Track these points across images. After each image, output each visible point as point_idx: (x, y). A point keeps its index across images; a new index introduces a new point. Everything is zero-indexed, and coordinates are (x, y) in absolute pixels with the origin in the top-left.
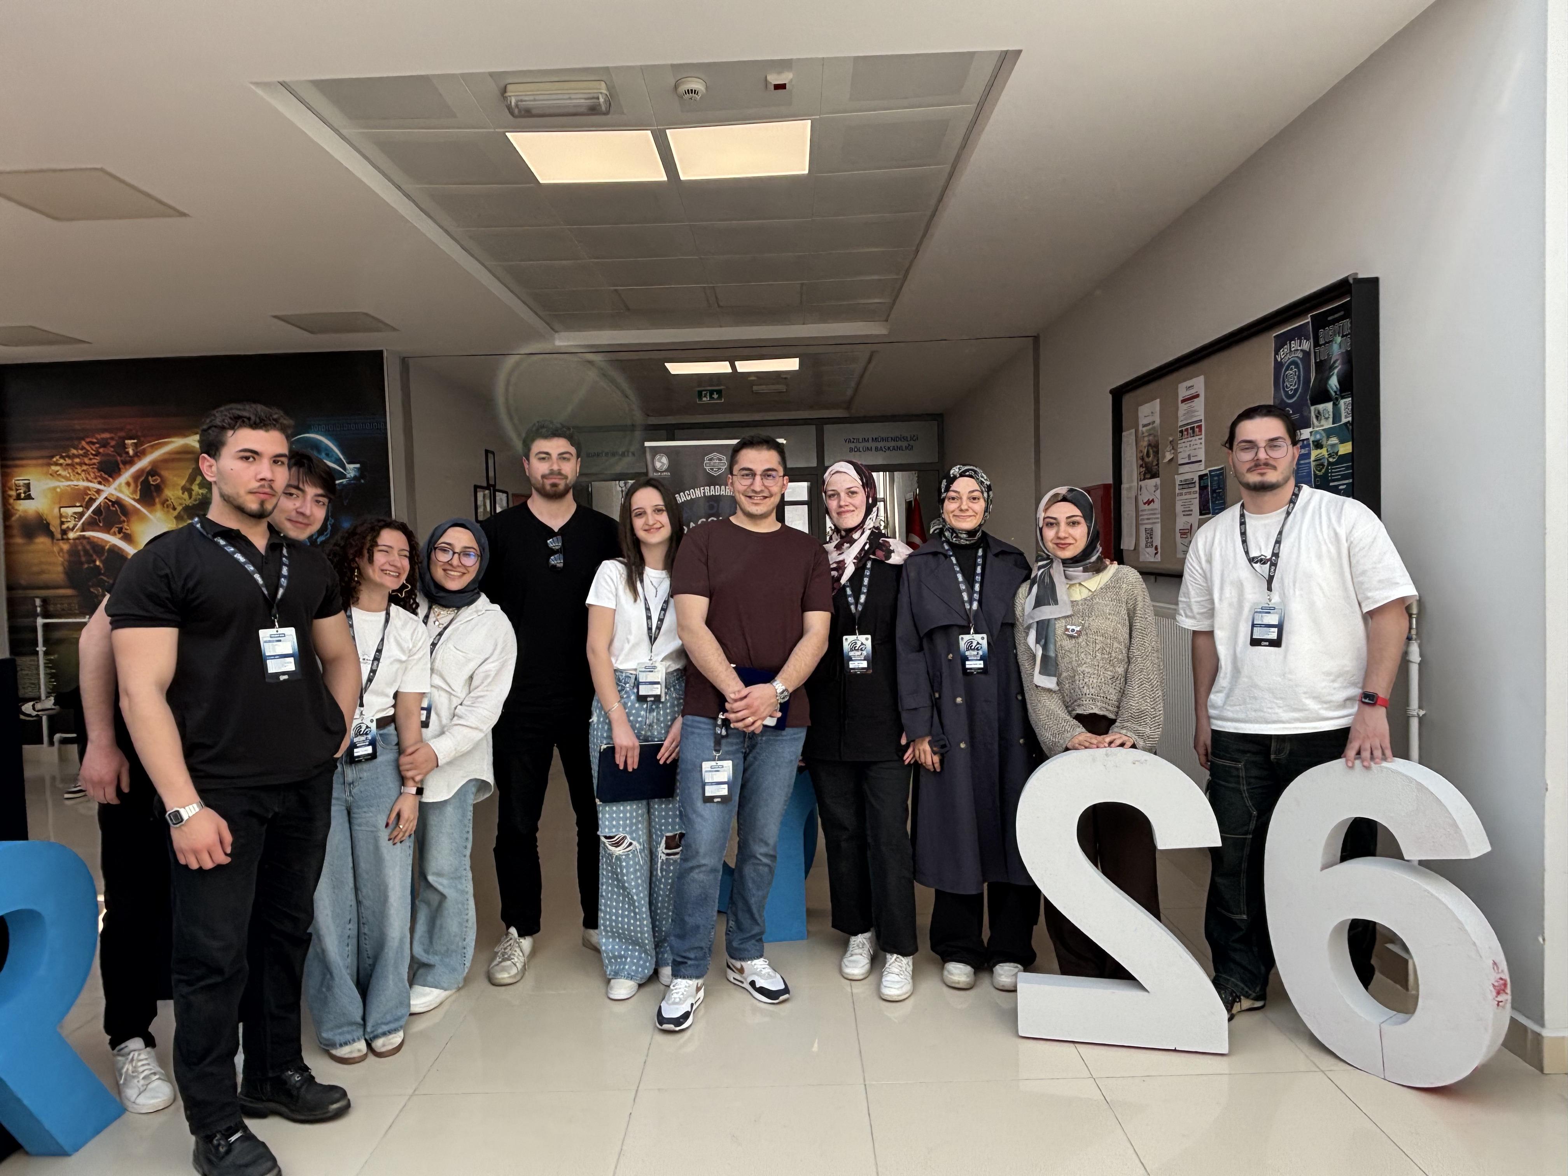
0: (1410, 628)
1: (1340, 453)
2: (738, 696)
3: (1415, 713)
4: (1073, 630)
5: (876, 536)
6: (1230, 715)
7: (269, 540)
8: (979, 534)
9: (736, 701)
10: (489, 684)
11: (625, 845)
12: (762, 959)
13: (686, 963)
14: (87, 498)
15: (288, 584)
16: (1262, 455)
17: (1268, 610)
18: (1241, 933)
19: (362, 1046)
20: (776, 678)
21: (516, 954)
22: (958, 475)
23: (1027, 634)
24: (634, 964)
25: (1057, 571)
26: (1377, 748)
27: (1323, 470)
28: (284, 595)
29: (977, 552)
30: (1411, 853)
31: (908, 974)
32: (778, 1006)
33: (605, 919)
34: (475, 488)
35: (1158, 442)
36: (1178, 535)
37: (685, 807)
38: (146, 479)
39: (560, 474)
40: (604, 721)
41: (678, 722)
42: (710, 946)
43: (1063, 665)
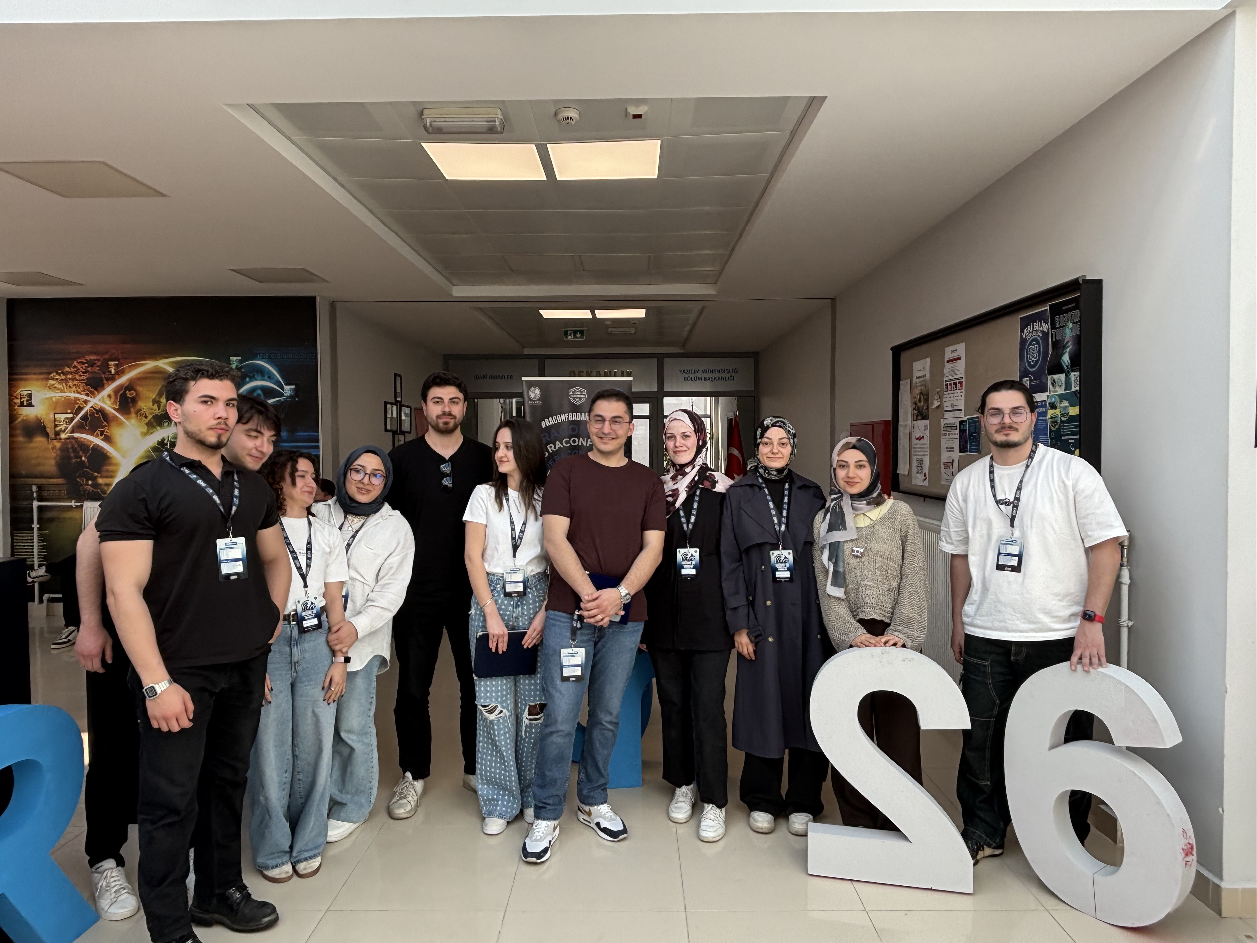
0: (1122, 556)
1: (1070, 414)
2: (590, 598)
3: (1125, 624)
4: (858, 552)
5: (704, 469)
6: (979, 623)
7: (223, 468)
8: (786, 472)
9: (589, 601)
10: (393, 574)
11: (497, 712)
12: (606, 805)
13: (545, 808)
14: (77, 406)
15: (239, 503)
16: (1007, 420)
17: (1011, 542)
18: (985, 796)
19: (288, 868)
20: (621, 584)
21: (411, 793)
22: (770, 426)
23: (822, 553)
24: (504, 806)
25: (846, 503)
26: (1094, 656)
27: (1057, 427)
28: (236, 511)
29: (784, 485)
30: (1120, 740)
31: (721, 820)
32: (618, 843)
33: (481, 769)
34: (386, 403)
35: (927, 391)
36: (942, 466)
37: (546, 683)
38: (125, 393)
39: (450, 414)
40: (480, 615)
41: (542, 614)
42: (565, 794)
43: (849, 579)
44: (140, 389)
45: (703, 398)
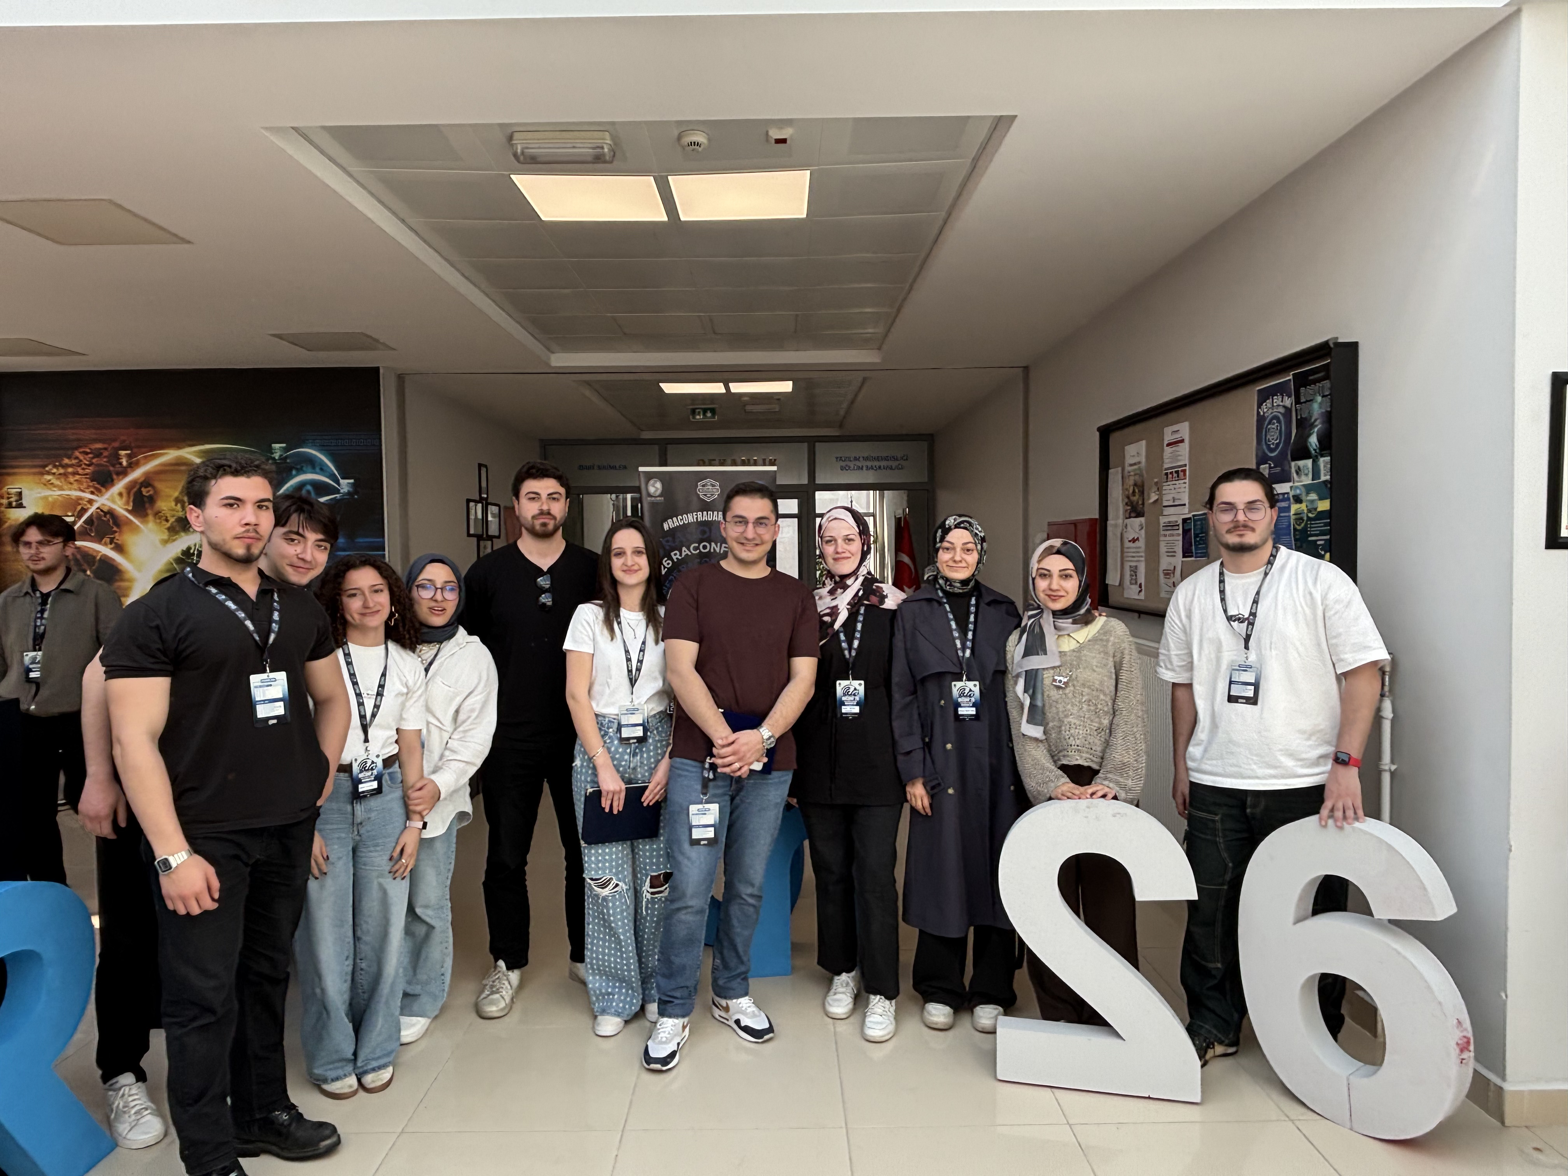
0: (1383, 685)
1: (1319, 509)
2: (725, 742)
3: (1387, 768)
4: (1060, 681)
5: (869, 582)
6: (1208, 768)
7: (260, 585)
8: (972, 584)
9: (723, 746)
10: (476, 718)
11: (611, 886)
12: (747, 997)
13: (672, 1002)
14: (79, 508)
15: (279, 628)
16: (1241, 517)
17: (1245, 668)
18: (1216, 981)
19: (352, 1081)
20: (763, 724)
21: (504, 986)
22: (953, 527)
23: (1016, 683)
24: (621, 1001)
25: (1047, 621)
26: (1349, 808)
27: (1303, 525)
28: (275, 640)
29: (970, 600)
30: (1381, 912)
31: (890, 1014)
32: (763, 1045)
33: (591, 957)
34: (468, 501)
35: (1143, 483)
36: (1162, 576)
37: (671, 849)
38: (139, 492)
39: (549, 513)
40: (588, 766)
41: (665, 763)
42: (696, 985)
43: (1049, 715)
44: (158, 485)
45: (865, 492)
